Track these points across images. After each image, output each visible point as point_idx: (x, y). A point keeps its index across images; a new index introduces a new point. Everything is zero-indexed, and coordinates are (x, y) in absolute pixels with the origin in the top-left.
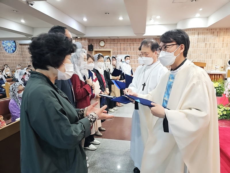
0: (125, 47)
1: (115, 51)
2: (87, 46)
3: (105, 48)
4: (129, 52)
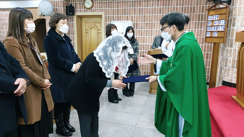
0: (126, 8)
1: (109, 15)
2: (63, 7)
3: (93, 10)
4: (132, 16)
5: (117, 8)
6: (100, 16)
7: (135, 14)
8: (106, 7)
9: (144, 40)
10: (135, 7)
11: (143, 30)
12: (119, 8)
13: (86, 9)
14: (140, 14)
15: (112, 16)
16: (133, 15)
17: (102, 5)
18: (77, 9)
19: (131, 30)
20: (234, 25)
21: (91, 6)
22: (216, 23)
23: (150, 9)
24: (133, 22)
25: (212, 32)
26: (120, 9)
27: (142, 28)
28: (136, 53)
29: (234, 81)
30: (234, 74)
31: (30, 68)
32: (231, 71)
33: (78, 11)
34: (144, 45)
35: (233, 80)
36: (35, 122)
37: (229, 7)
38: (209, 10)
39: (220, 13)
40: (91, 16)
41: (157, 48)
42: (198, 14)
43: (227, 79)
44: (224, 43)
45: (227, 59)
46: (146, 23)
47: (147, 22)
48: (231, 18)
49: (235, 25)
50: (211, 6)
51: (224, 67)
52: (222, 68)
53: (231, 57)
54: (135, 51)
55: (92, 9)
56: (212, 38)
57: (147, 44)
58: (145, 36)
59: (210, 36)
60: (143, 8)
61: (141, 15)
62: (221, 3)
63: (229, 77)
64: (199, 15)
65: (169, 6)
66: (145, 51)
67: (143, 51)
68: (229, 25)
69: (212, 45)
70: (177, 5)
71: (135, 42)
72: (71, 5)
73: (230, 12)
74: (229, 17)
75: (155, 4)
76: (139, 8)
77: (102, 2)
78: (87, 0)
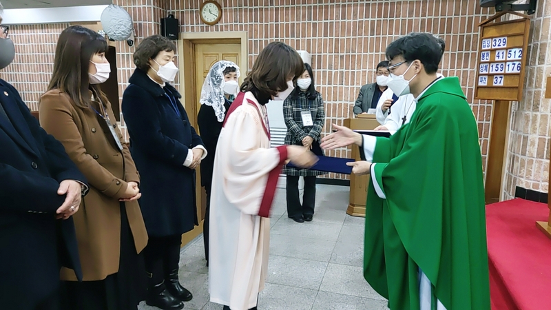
0: (295, 22)
1: (256, 37)
2: (155, 21)
3: (222, 27)
4: (309, 41)
5: (274, 23)
6: (237, 41)
7: (314, 35)
8: (251, 21)
9: (335, 93)
10: (315, 19)
11: (333, 71)
12: (279, 23)
13: (205, 25)
14: (326, 35)
15: (264, 39)
16: (312, 38)
17: (241, 16)
18: (185, 25)
19: (306, 73)
20: (542, 60)
21: (216, 18)
22: (501, 55)
23: (349, 23)
24: (311, 54)
25: (491, 76)
26: (282, 25)
27: (330, 68)
28: (317, 123)
29: (543, 188)
30: (541, 171)
31: (96, 159)
32: (535, 165)
33: (187, 30)
34: (335, 105)
35: (540, 186)
36: (108, 276)
37: (532, 20)
38: (485, 25)
39: (510, 33)
40: (217, 41)
41: (365, 113)
42: (459, 34)
43: (527, 183)
44: (518, 100)
45: (526, 138)
46: (341, 56)
47: (342, 54)
48: (534, 45)
49: (544, 60)
50: (488, 16)
51: (520, 157)
52: (514, 158)
53: (535, 133)
54: (316, 120)
55: (219, 24)
56: (492, 90)
57: (343, 102)
58: (338, 86)
59: (486, 85)
60: (334, 21)
61: (329, 37)
62: (513, 9)
63: (532, 178)
64: (462, 37)
65: (392, 16)
66: (337, 119)
67: (334, 118)
68: (530, 60)
69: (492, 106)
70: (411, 14)
71: (315, 97)
72: (173, 16)
73: (533, 32)
74: (530, 41)
75: (361, 12)
76: (323, 21)
77: (241, 10)
78: (208, 5)
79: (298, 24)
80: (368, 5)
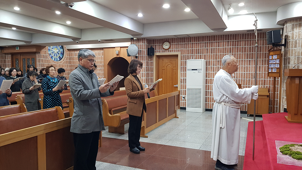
1: (184, 54)
2: (146, 49)
4: (205, 55)
5: (191, 49)
7: (207, 53)
8: (182, 48)
10: (207, 47)
11: (215, 67)
12: (193, 49)
13: (164, 50)
14: (212, 53)
15: (187, 55)
18: (156, 50)
23: (221, 48)
24: (206, 60)
25: (272, 68)
26: (194, 49)
27: (214, 65)
33: (157, 52)
38: (269, 51)
39: (276, 54)
40: (168, 56)
46: (218, 61)
55: (170, 50)
59: (271, 72)
60: (215, 48)
61: (213, 54)
64: (266, 54)
70: (245, 45)
72: (152, 47)
75: (226, 44)
76: (211, 48)
77: (178, 44)
78: (165, 43)
79: (201, 49)
80: (228, 42)
